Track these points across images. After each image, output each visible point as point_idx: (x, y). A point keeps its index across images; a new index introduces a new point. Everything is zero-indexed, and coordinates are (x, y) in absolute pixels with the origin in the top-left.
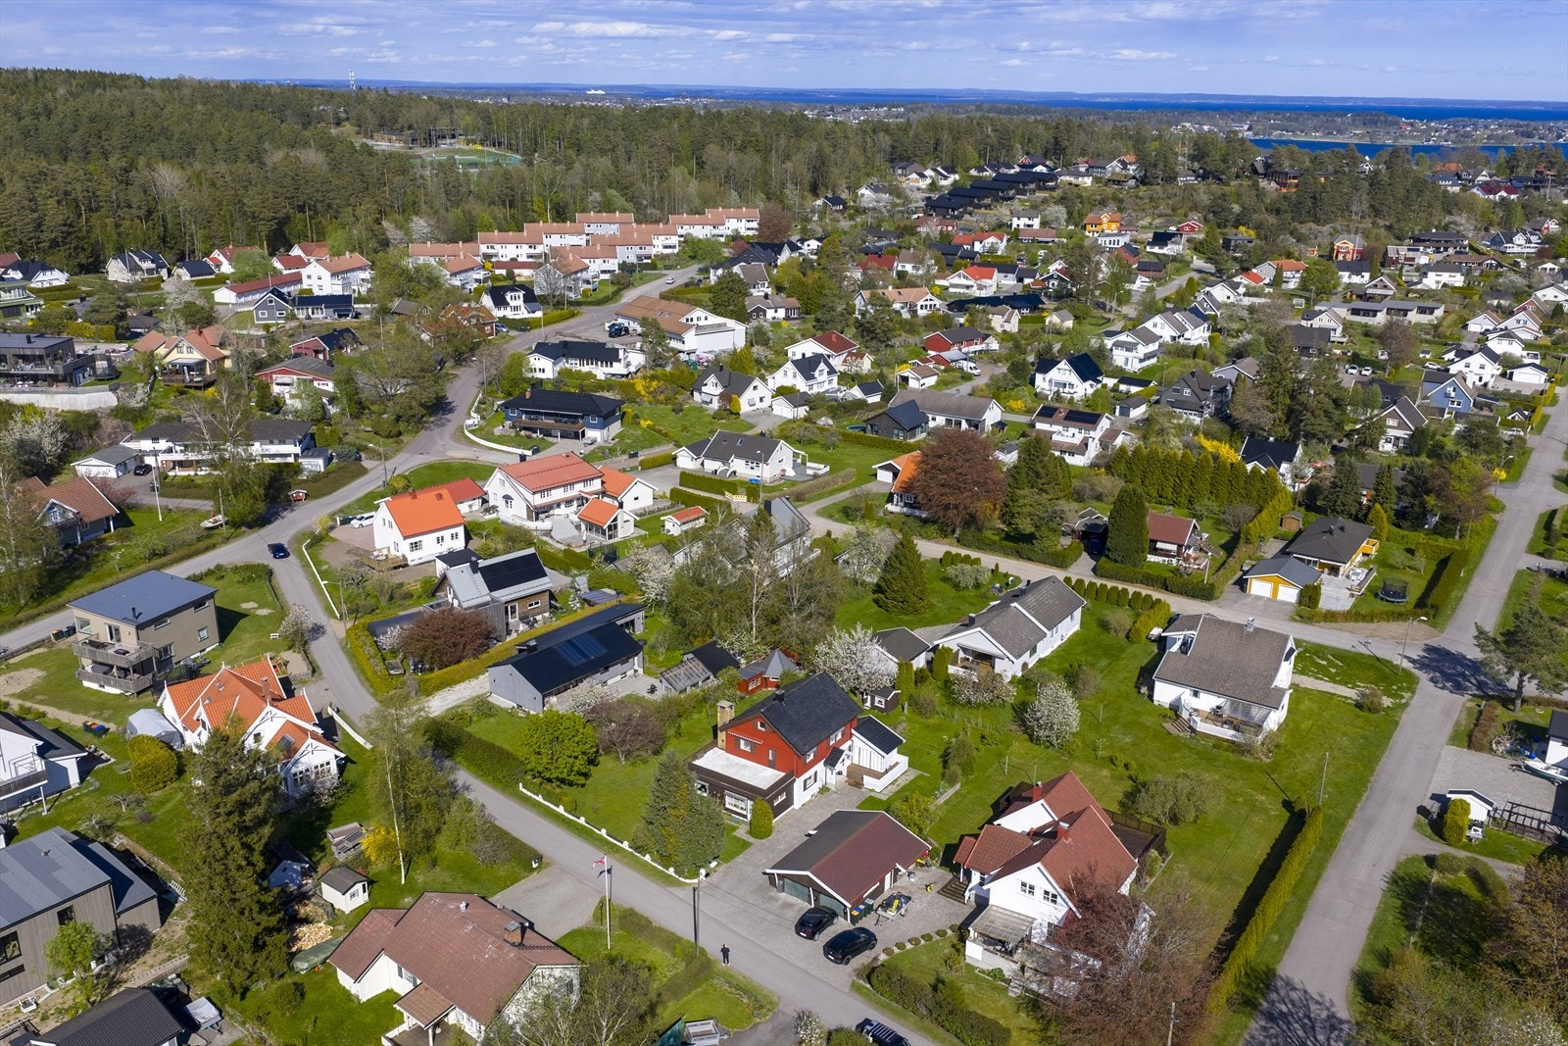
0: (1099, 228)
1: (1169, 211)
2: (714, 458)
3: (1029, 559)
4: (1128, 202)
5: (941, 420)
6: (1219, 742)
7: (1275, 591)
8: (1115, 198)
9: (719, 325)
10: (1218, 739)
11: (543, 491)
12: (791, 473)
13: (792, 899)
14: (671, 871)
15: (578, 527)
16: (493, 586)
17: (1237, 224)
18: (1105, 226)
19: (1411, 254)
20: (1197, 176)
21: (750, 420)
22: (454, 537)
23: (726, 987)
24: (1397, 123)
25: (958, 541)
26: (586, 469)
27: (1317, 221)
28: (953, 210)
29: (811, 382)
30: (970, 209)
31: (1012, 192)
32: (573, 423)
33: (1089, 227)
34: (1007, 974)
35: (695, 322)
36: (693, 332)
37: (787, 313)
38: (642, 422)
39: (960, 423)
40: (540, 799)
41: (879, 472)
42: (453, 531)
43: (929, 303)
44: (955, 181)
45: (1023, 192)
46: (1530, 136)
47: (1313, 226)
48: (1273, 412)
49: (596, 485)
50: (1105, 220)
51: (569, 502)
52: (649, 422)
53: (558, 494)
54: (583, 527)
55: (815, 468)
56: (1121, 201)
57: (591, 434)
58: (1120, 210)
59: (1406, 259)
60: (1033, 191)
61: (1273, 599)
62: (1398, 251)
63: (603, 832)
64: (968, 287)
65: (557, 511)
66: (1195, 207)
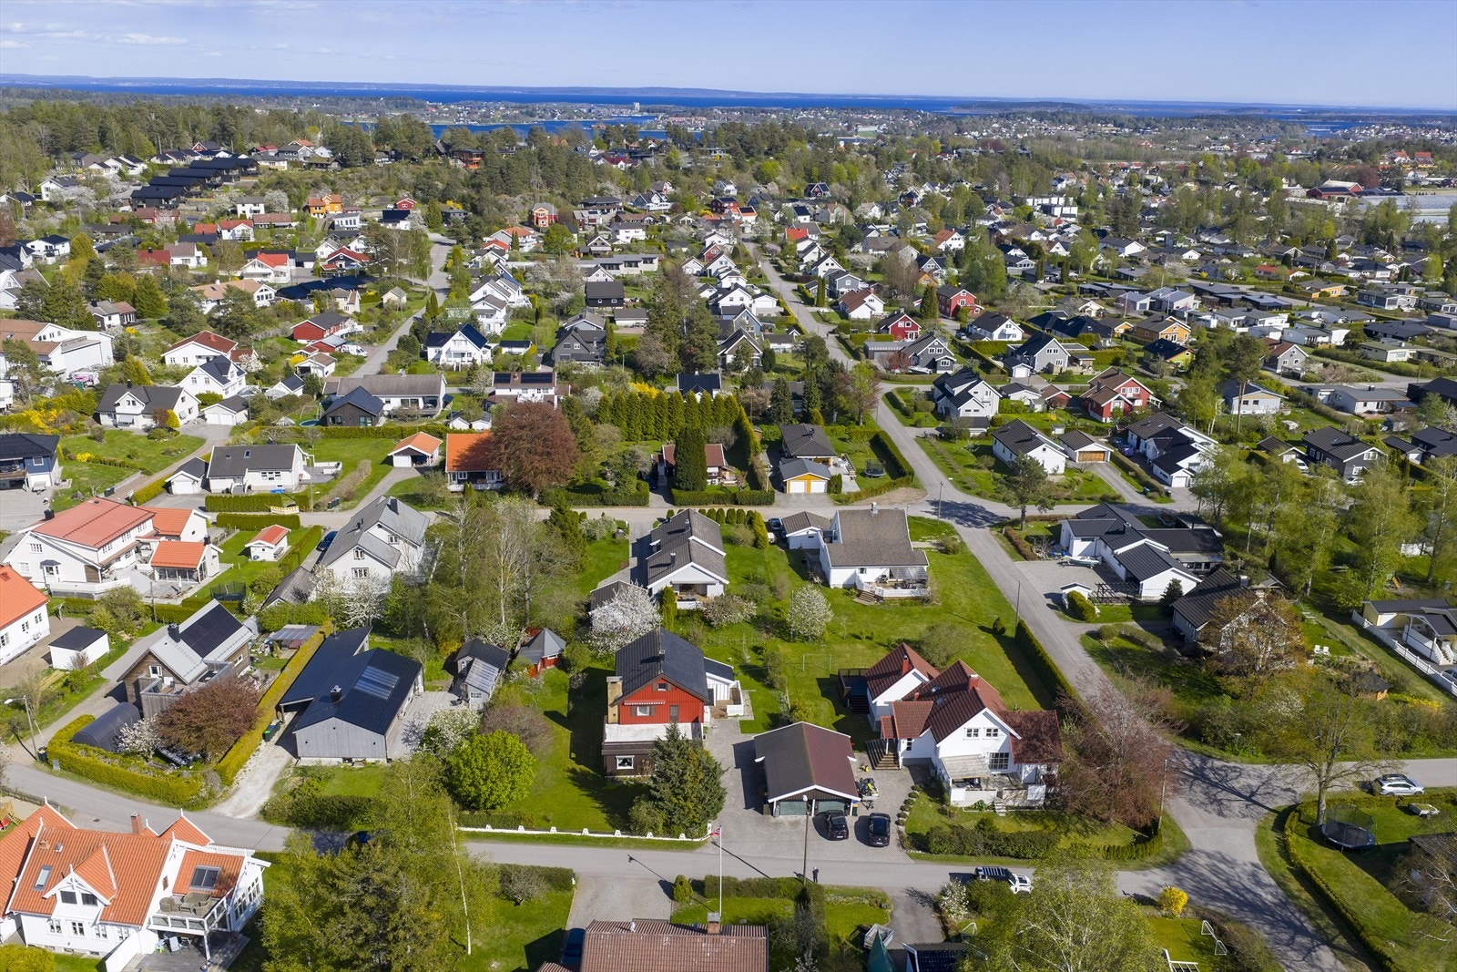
0: (323, 210)
1: (380, 191)
2: (223, 476)
3: (614, 505)
4: (340, 184)
5: (395, 403)
6: (903, 601)
7: (808, 487)
8: (326, 181)
9: (80, 340)
10: (900, 599)
11: (102, 546)
12: (307, 476)
13: (792, 818)
14: (683, 837)
15: (152, 577)
16: (203, 650)
17: (444, 199)
18: (328, 207)
19: (592, 216)
20: (391, 157)
21: (194, 434)
22: (38, 619)
23: (841, 899)
24: (423, 106)
25: (540, 503)
26: (133, 513)
27: (509, 193)
28: (167, 200)
29: (227, 385)
30: (182, 198)
31: (218, 179)
32: (10, 470)
33: (313, 209)
34: (988, 803)
35: (48, 339)
36: (59, 350)
37: (122, 320)
38: (79, 457)
39: (417, 402)
40: (489, 829)
41: (395, 458)
42: (36, 613)
43: (264, 293)
44: (145, 171)
45: (229, 179)
46: (532, 115)
47: (507, 197)
48: (668, 352)
49: (148, 527)
50: (327, 202)
51: (127, 552)
52: (88, 455)
53: (118, 545)
54: (157, 575)
55: (328, 468)
56: (333, 183)
57: (35, 479)
58: (335, 191)
59: (590, 220)
60: (238, 178)
61: (808, 494)
62: (581, 214)
63: (586, 832)
64: (265, 275)
65: (116, 565)
66: (402, 186)
